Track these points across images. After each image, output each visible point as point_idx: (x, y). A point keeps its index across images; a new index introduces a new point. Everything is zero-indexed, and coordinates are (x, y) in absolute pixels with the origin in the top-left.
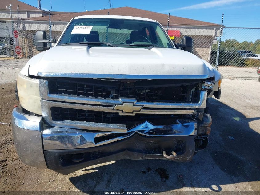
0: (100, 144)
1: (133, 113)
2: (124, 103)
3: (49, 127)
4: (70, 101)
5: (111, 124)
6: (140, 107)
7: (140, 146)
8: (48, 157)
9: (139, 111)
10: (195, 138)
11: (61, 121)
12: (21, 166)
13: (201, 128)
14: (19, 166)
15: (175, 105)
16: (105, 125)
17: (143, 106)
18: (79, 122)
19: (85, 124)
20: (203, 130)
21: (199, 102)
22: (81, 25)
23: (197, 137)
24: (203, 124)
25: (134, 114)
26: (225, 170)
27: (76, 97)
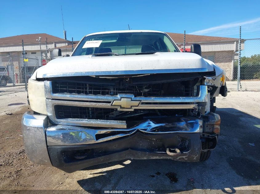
0: (101, 141)
1: (131, 108)
2: (122, 99)
3: (54, 125)
4: (72, 99)
5: (111, 121)
6: (138, 102)
7: (143, 144)
8: (52, 153)
9: (138, 106)
10: (201, 136)
11: (64, 119)
12: (34, 171)
13: (207, 126)
14: (32, 171)
15: (173, 99)
16: (105, 121)
17: (141, 101)
18: (81, 119)
19: (86, 121)
20: (210, 129)
21: (200, 96)
22: (91, 40)
23: (204, 135)
24: (209, 122)
25: (132, 110)
26: (242, 174)
27: (77, 95)
